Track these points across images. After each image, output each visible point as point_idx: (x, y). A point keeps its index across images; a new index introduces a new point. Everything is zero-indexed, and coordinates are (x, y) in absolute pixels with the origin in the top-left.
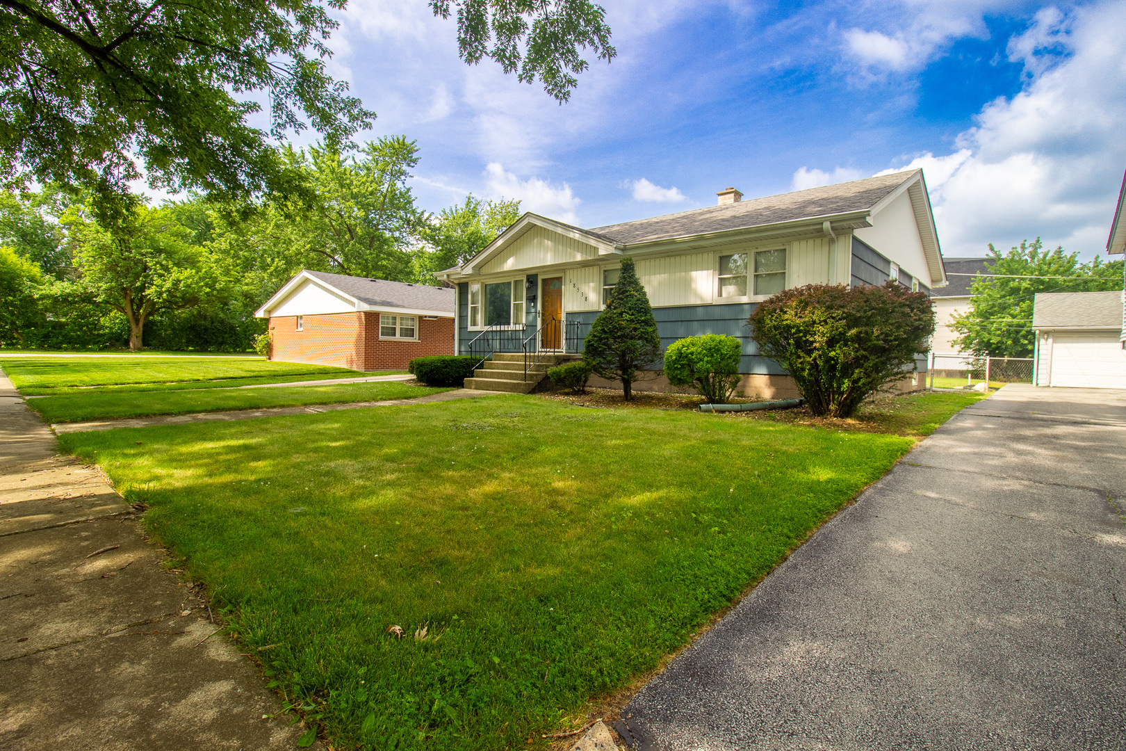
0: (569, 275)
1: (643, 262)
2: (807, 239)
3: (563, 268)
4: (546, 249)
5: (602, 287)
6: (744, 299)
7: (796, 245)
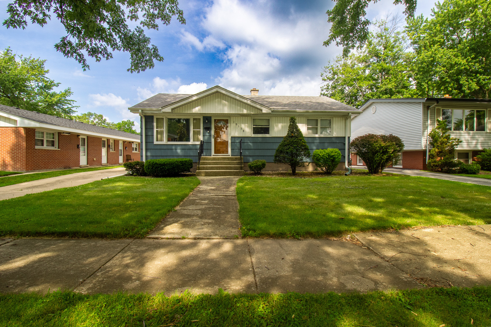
0: (232, 119)
1: (274, 118)
2: (338, 117)
3: (230, 115)
4: (224, 105)
5: (253, 126)
6: (317, 136)
7: (334, 119)
